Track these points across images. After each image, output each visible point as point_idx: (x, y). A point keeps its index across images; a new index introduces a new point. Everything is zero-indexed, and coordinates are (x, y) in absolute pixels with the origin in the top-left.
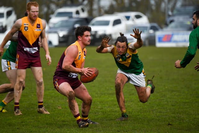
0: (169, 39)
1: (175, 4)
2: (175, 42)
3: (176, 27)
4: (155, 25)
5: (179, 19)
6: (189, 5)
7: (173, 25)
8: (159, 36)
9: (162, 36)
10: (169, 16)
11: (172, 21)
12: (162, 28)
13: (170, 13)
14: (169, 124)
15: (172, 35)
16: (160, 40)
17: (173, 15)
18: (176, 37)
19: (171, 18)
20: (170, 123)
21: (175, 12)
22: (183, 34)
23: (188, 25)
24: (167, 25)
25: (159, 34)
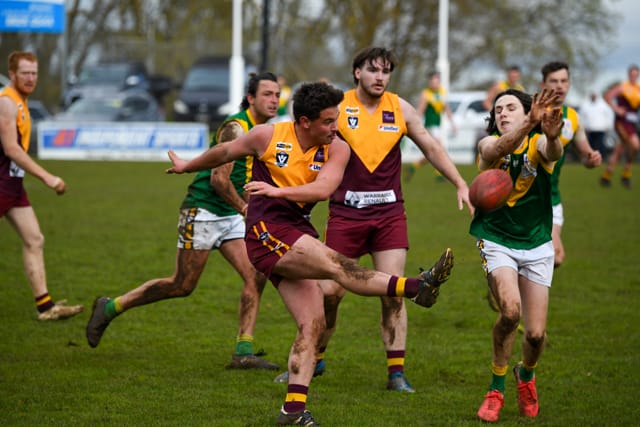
0: (68, 139)
1: (83, 57)
2: (85, 147)
3: (87, 112)
4: (38, 105)
5: (92, 93)
6: (118, 61)
7: (78, 106)
8: (45, 132)
9: (52, 134)
10: (70, 86)
11: (75, 99)
12: (52, 114)
13: (72, 78)
14: (71, 344)
15: (77, 131)
16: (49, 142)
17: (80, 84)
18: (85, 137)
19: (74, 92)
20: (74, 341)
21: (84, 77)
22: (103, 131)
23: (113, 109)
24: (64, 107)
25: (45, 127)
